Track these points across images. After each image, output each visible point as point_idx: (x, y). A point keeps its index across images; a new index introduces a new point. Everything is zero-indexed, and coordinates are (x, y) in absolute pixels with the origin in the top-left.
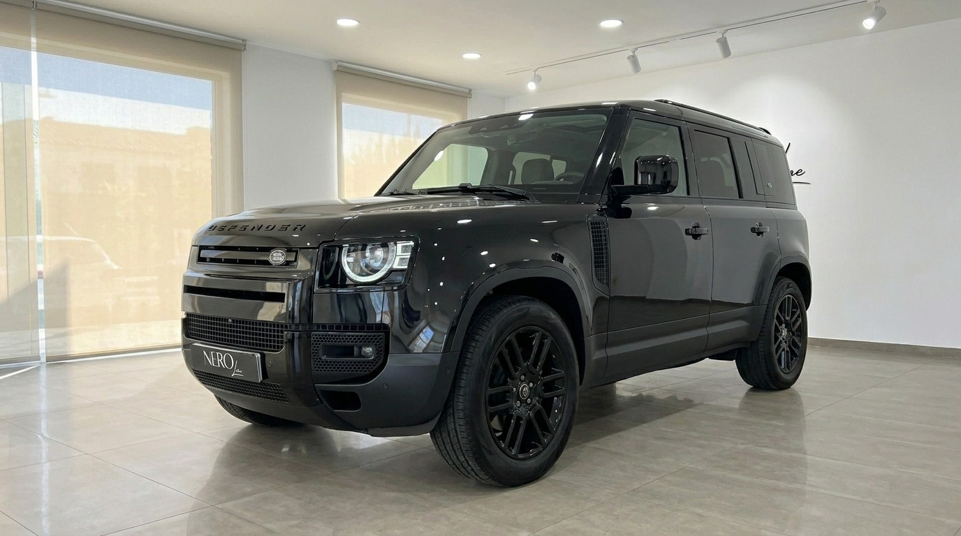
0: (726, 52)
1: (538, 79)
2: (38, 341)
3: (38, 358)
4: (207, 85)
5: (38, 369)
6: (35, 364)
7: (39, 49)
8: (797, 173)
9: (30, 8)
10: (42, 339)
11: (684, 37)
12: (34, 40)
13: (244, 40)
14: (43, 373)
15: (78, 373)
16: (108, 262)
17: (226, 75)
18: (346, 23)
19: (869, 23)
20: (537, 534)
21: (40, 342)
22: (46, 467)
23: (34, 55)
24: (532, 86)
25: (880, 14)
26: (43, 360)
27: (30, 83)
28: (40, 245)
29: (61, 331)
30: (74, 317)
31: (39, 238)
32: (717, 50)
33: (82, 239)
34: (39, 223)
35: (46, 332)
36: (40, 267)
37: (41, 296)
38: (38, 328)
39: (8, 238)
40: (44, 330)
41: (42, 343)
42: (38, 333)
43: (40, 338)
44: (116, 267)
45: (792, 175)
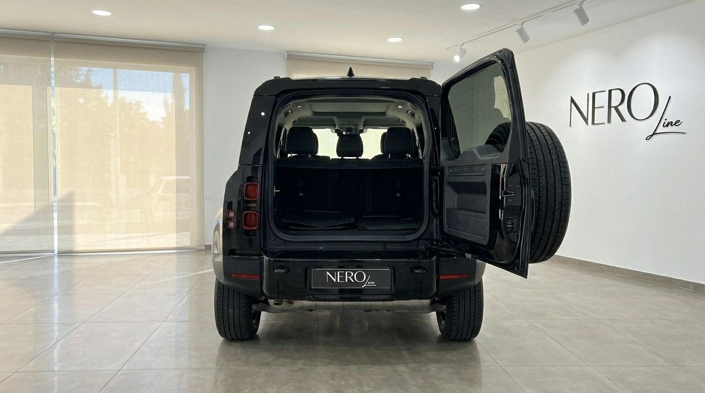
1: (463, 52)
2: (53, 241)
3: (53, 251)
6: (50, 255)
8: (675, 124)
9: (49, 41)
10: (56, 241)
11: (552, 10)
12: (52, 59)
13: (204, 45)
14: (56, 260)
24: (457, 59)
26: (56, 252)
29: (69, 236)
30: (78, 229)
40: (57, 235)
41: (56, 244)
42: (54, 237)
45: (671, 125)
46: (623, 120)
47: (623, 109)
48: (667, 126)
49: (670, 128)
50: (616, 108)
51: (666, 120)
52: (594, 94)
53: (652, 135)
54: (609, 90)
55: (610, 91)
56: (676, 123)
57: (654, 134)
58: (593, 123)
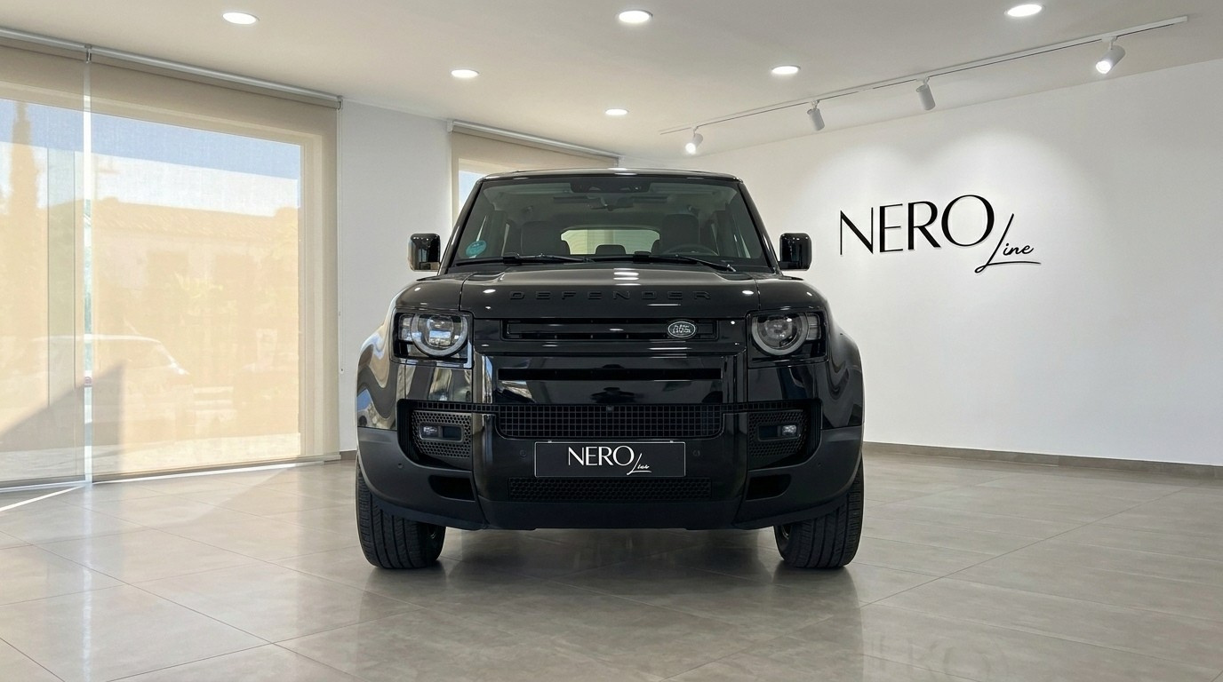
0: (929, 103)
1: (698, 139)
2: (83, 459)
3: (82, 477)
4: (295, 150)
5: (81, 491)
6: (78, 484)
7: (94, 109)
8: (1023, 251)
9: (82, 61)
10: (88, 458)
11: (876, 86)
12: (87, 99)
13: (339, 97)
14: (89, 495)
15: (129, 494)
16: (174, 365)
17: (317, 140)
18: (464, 74)
19: (1104, 67)
20: (672, 679)
21: (86, 460)
22: (88, 597)
23: (87, 116)
24: (691, 148)
25: (1117, 56)
26: (89, 478)
27: (81, 150)
28: (88, 346)
29: (112, 448)
30: (128, 432)
31: (88, 338)
32: (918, 100)
33: (143, 338)
34: (88, 322)
35: (92, 450)
36: (88, 374)
37: (88, 408)
38: (84, 446)
39: (51, 337)
40: (90, 447)
41: (88, 463)
42: (84, 450)
43: (86, 456)
44: (181, 372)
45: (1017, 253)
46: (935, 244)
47: (936, 230)
48: (1010, 253)
49: (1014, 257)
50: (922, 229)
51: (1007, 245)
52: (882, 209)
53: (984, 267)
54: (909, 204)
55: (911, 206)
56: (1024, 249)
57: (988, 264)
58: (882, 249)
